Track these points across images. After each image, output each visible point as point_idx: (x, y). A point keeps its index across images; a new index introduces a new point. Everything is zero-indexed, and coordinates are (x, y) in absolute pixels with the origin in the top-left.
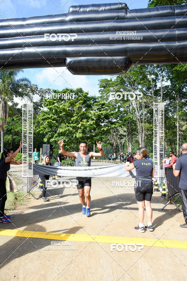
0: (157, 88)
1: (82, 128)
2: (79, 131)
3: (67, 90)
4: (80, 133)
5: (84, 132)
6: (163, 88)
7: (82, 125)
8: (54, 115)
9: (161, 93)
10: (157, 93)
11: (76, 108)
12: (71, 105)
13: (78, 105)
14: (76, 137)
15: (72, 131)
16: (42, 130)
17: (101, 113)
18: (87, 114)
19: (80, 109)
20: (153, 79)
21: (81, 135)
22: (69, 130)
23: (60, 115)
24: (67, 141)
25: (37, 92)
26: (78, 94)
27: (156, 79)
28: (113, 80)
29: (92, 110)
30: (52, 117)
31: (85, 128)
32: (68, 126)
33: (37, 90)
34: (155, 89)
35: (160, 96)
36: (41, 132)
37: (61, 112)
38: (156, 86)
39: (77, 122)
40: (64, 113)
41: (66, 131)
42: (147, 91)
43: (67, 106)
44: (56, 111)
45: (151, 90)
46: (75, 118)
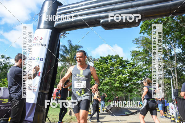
0: (172, 55)
1: (119, 80)
2: (117, 82)
3: (109, 56)
4: (118, 83)
5: (120, 83)
6: (176, 54)
7: (119, 78)
8: (101, 72)
9: (175, 58)
10: (172, 58)
11: (115, 67)
12: (112, 66)
13: (116, 65)
14: (115, 86)
15: (112, 82)
16: (93, 82)
17: (131, 70)
18: (123, 71)
19: (118, 68)
20: (168, 49)
21: (118, 85)
22: (110, 81)
23: (105, 72)
24: (109, 89)
25: (92, 61)
26: (116, 59)
27: (171, 49)
28: (141, 51)
29: (126, 69)
30: (99, 73)
31: (121, 80)
32: (110, 79)
33: (92, 60)
34: (170, 56)
35: (175, 60)
36: (92, 83)
37: (105, 70)
38: (171, 53)
39: (116, 76)
40: (107, 71)
41: (109, 82)
42: (165, 57)
43: (109, 66)
44: (102, 69)
45: (167, 57)
46: (114, 73)
